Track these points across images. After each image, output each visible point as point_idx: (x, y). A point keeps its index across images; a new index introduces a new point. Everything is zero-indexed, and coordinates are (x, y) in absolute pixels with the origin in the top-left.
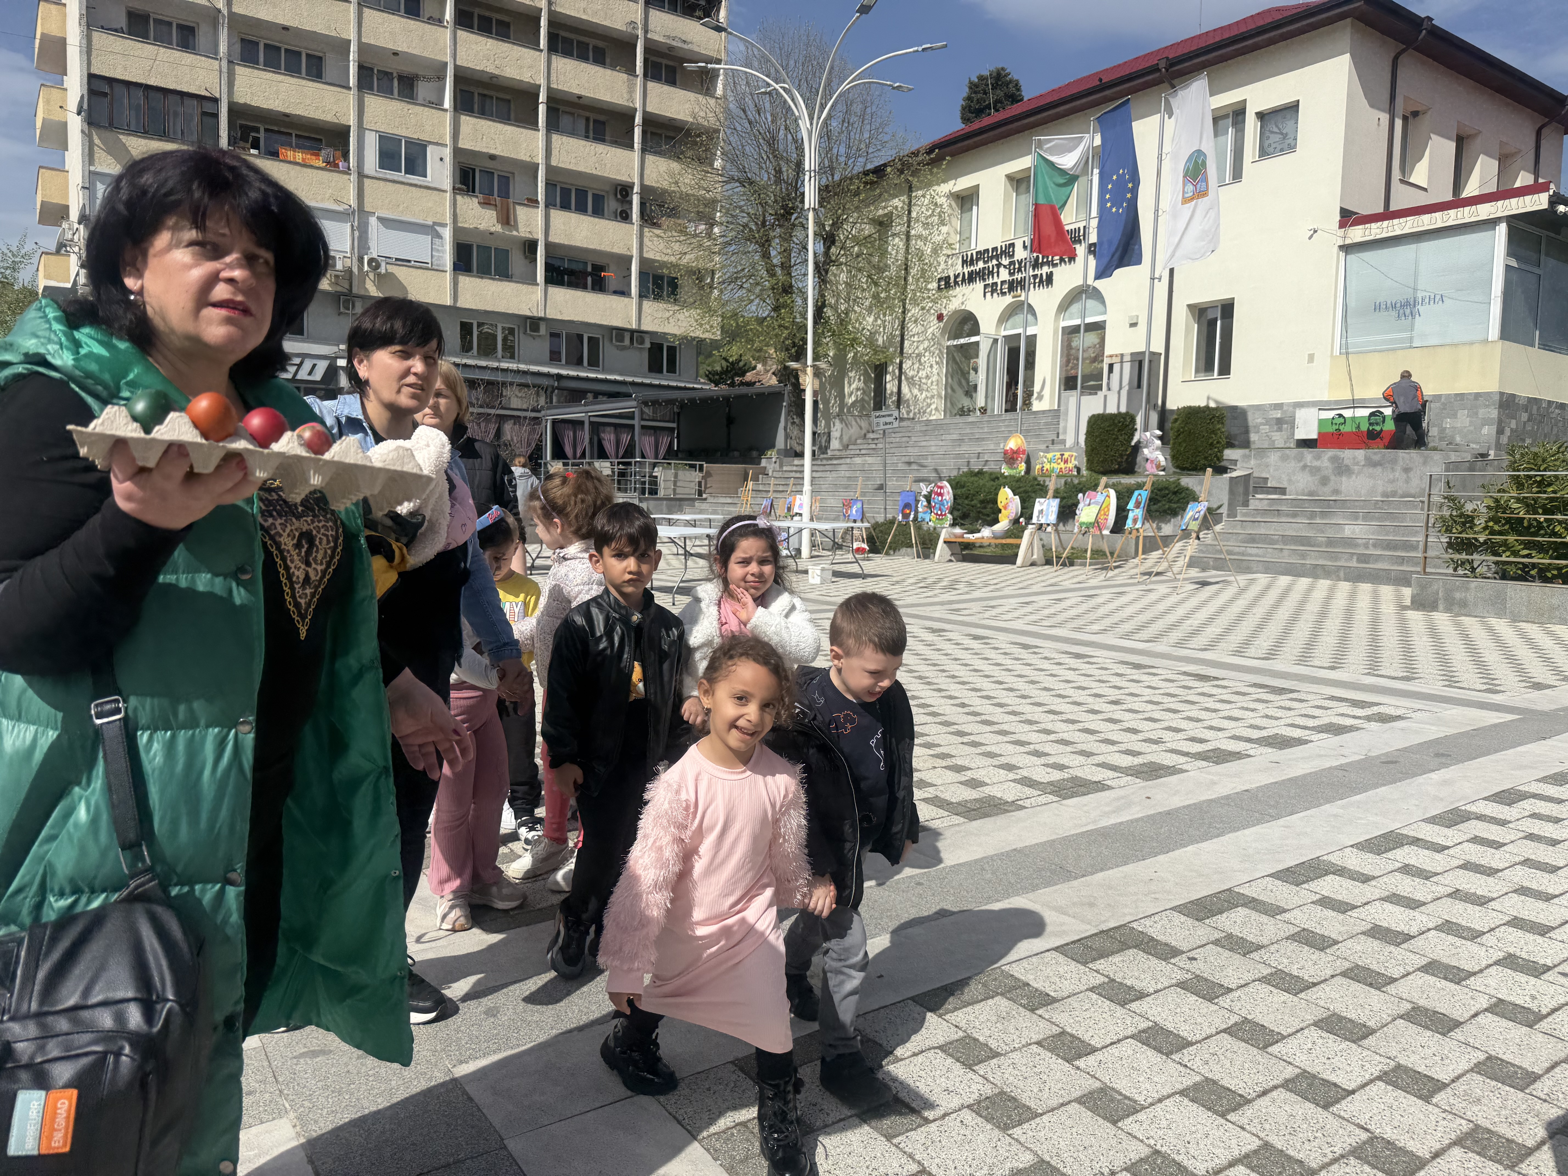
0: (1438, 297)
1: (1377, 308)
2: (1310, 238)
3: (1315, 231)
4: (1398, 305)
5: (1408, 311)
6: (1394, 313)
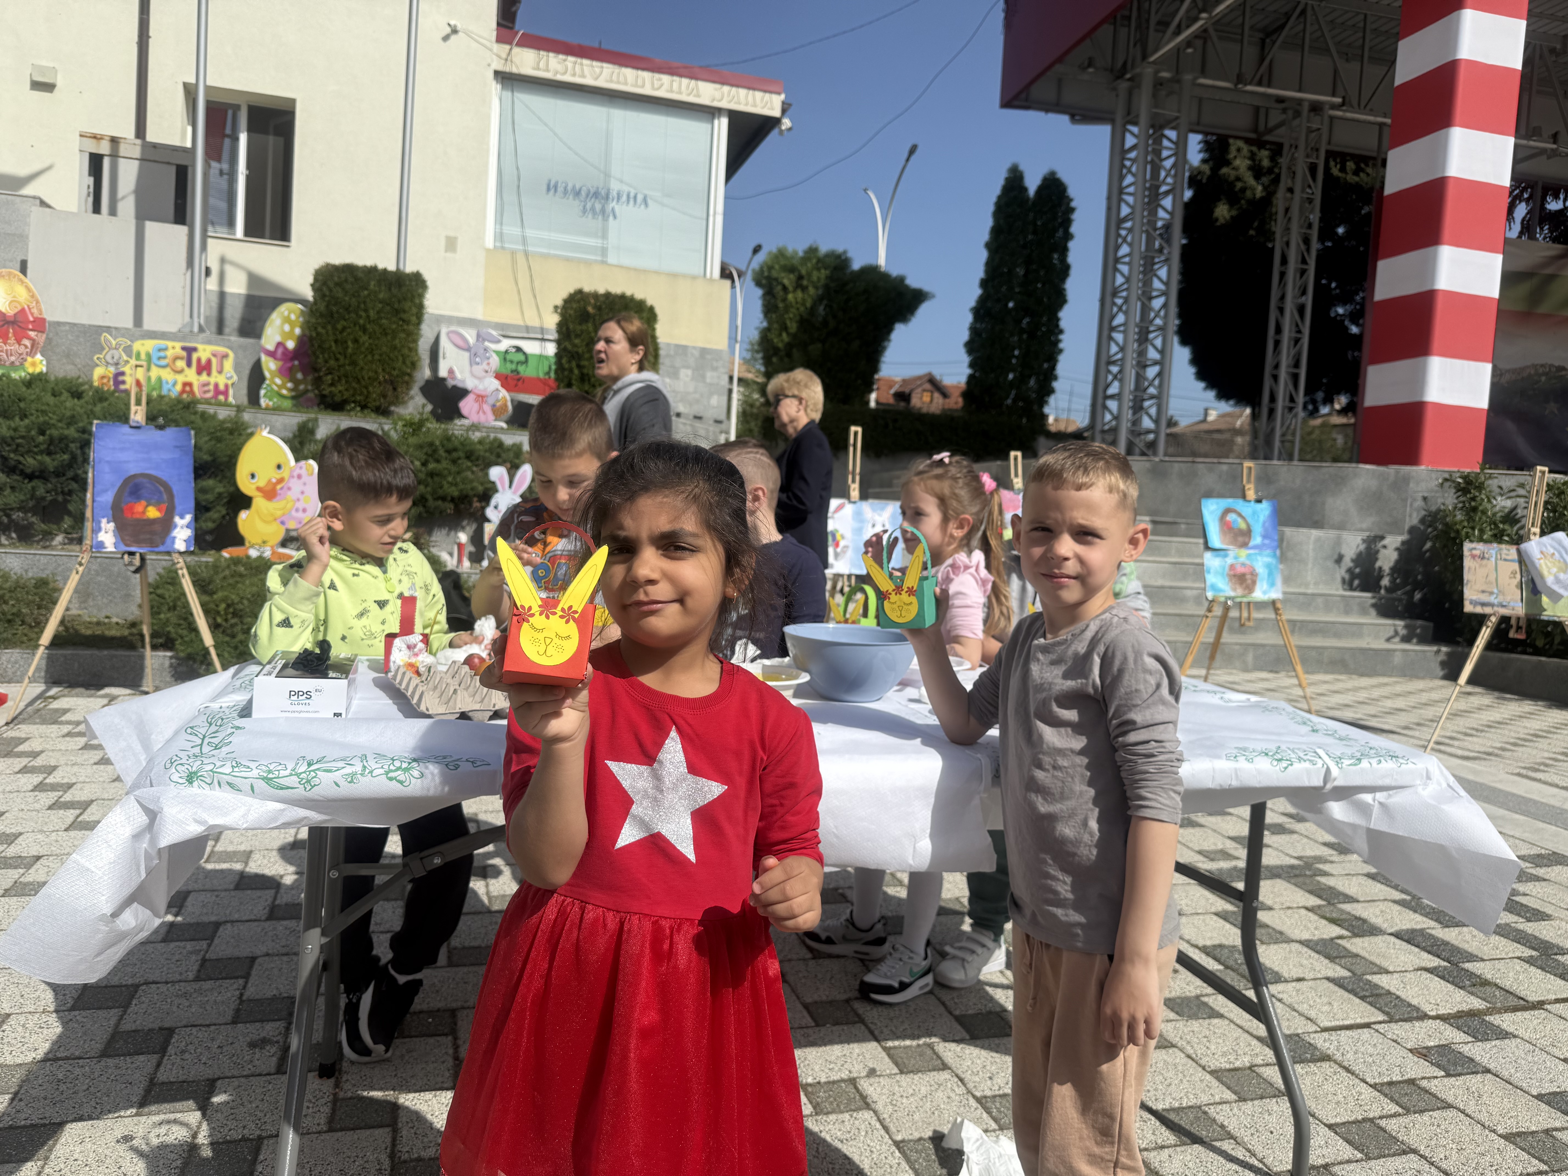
0: (640, 198)
1: (551, 187)
2: (446, 38)
3: (455, 31)
4: (583, 193)
5: (598, 207)
6: (575, 205)
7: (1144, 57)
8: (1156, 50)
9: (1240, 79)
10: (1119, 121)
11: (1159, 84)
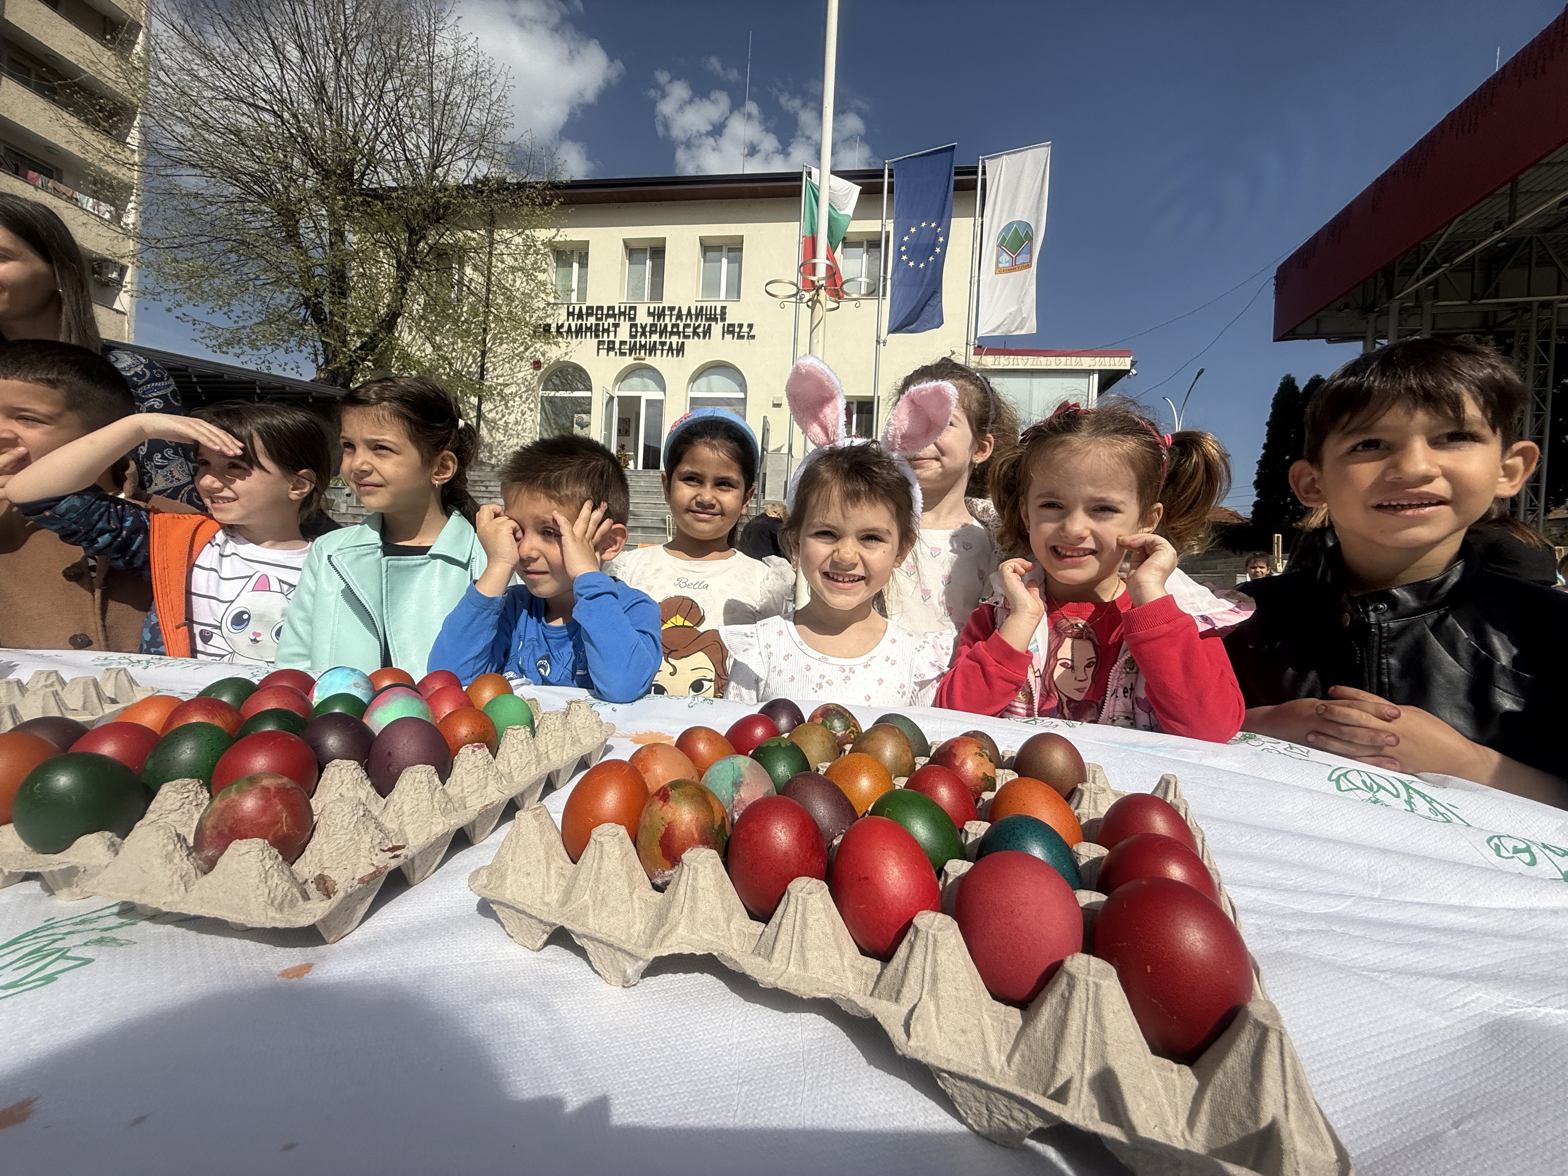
7: (1390, 296)
8: (1401, 291)
9: (1474, 297)
10: (1370, 339)
11: (1402, 310)
